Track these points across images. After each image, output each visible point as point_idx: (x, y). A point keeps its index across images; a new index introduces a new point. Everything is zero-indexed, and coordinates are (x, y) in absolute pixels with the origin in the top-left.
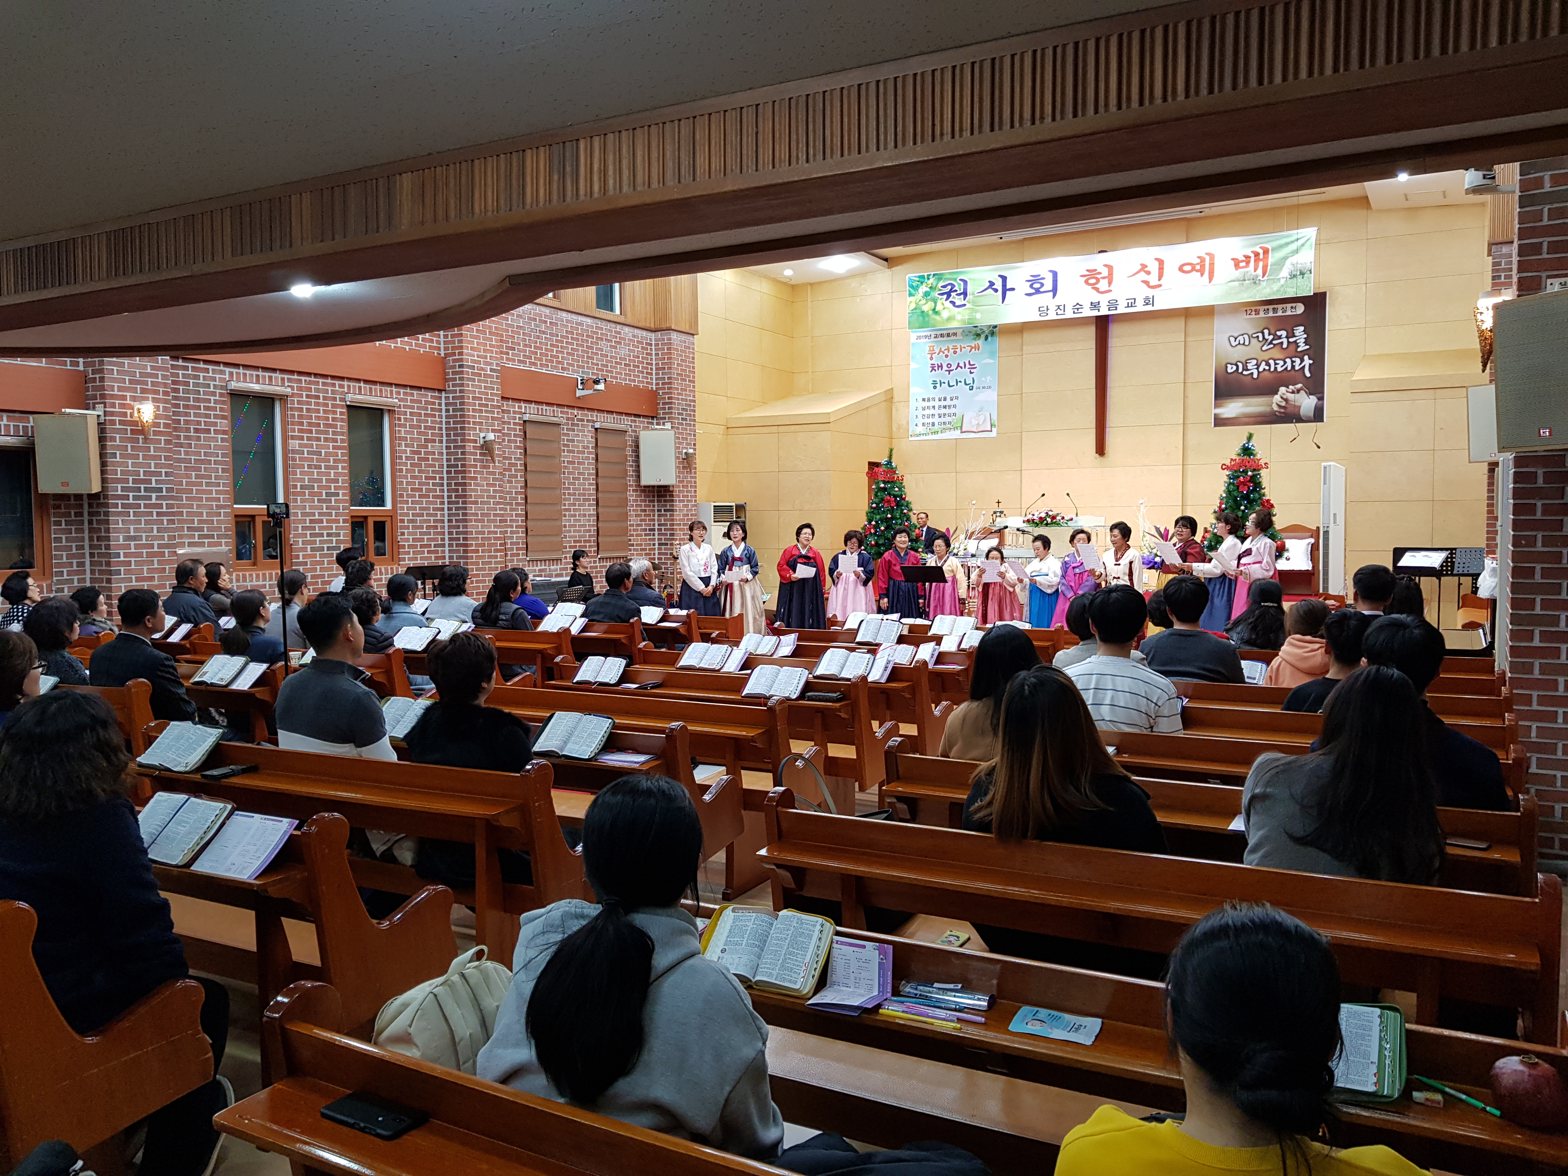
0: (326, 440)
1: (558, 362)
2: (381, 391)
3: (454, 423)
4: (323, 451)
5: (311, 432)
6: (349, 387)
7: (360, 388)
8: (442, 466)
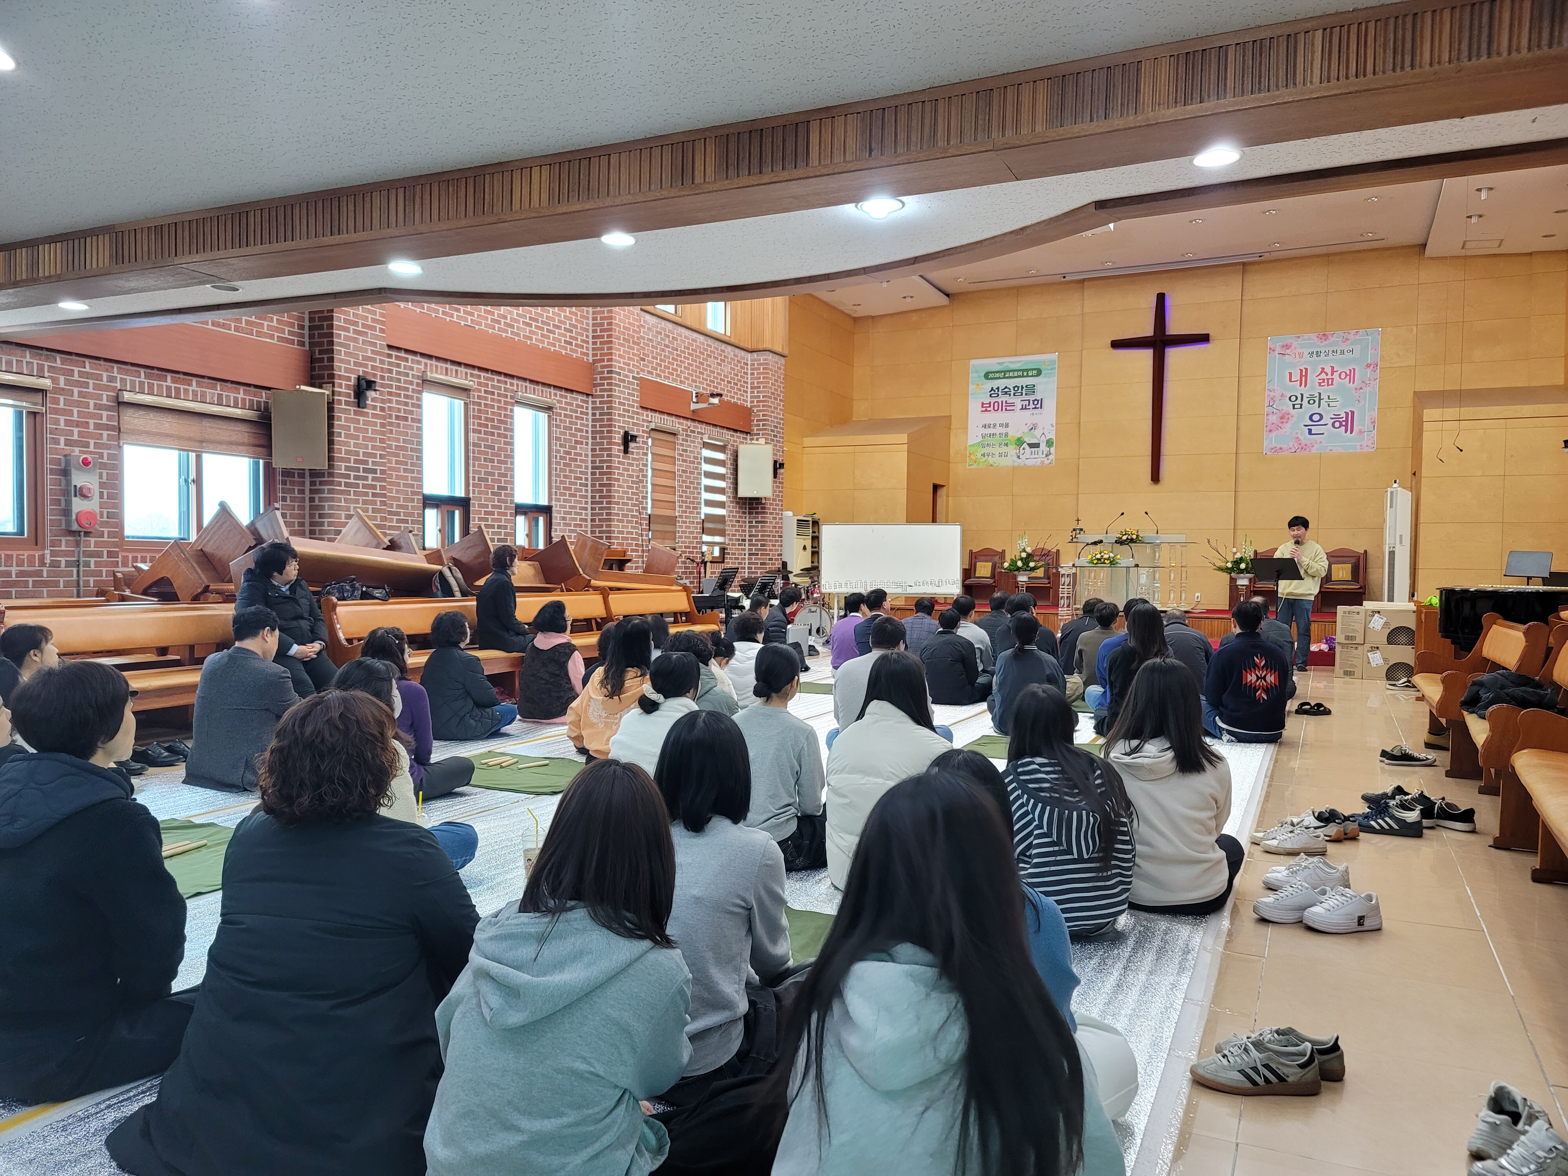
0: (499, 435)
1: (678, 376)
2: (542, 391)
3: (601, 426)
4: (496, 446)
5: (487, 426)
6: (517, 385)
7: (526, 387)
8: (586, 468)
